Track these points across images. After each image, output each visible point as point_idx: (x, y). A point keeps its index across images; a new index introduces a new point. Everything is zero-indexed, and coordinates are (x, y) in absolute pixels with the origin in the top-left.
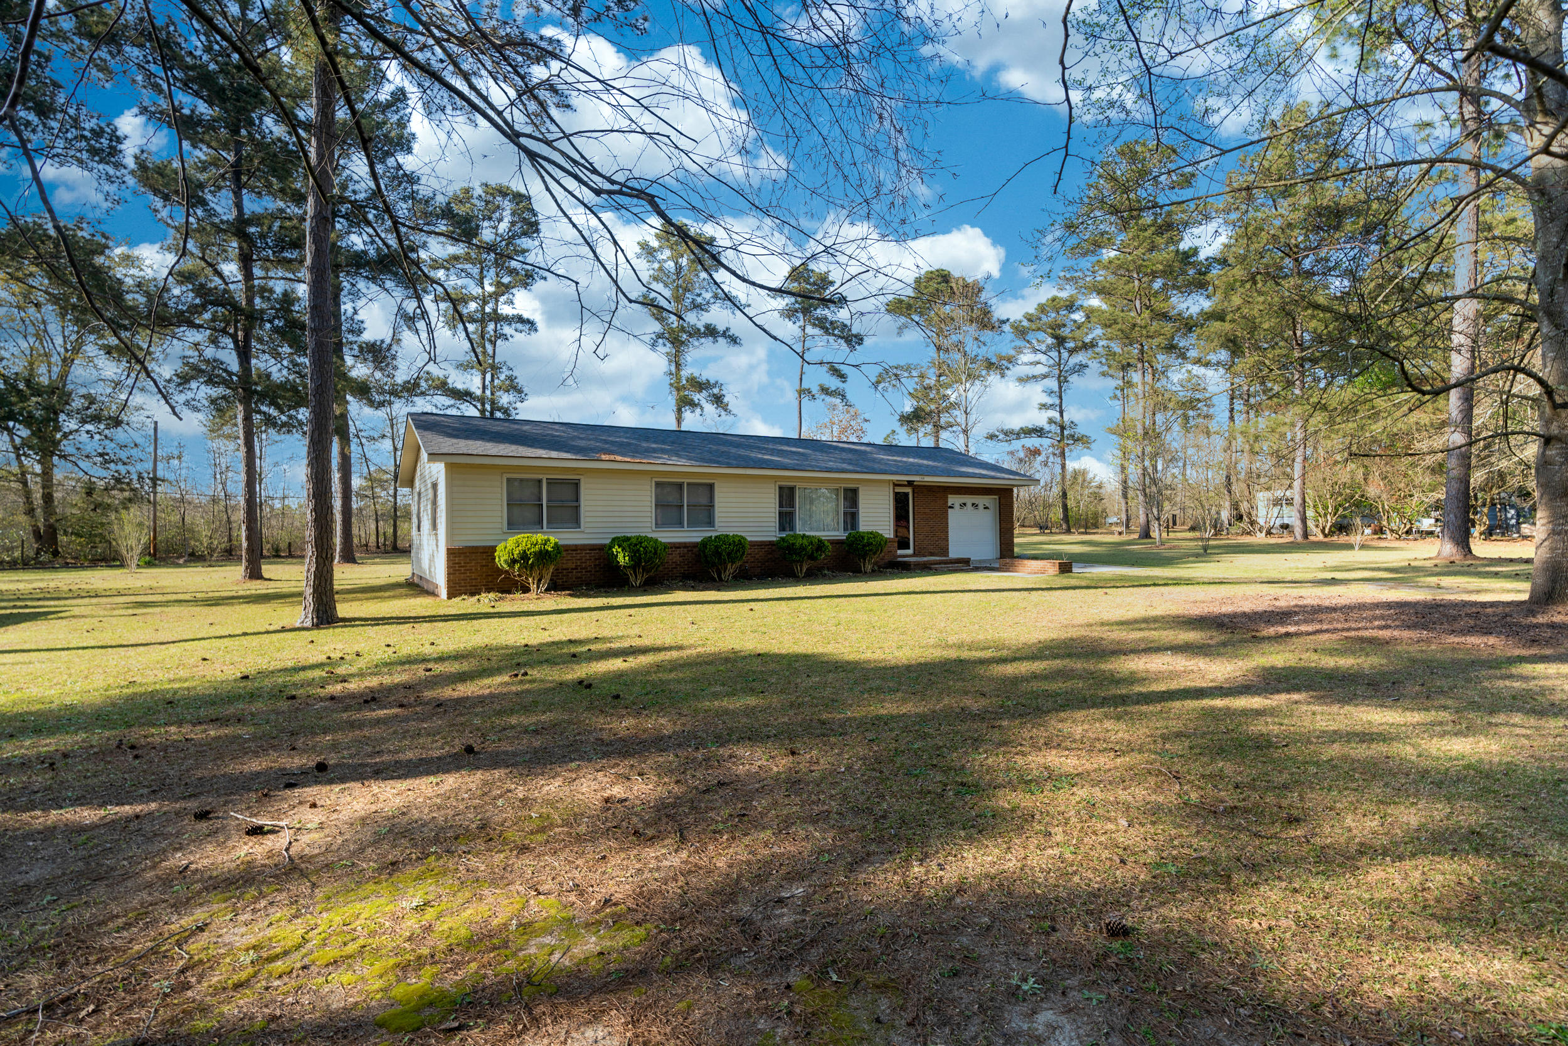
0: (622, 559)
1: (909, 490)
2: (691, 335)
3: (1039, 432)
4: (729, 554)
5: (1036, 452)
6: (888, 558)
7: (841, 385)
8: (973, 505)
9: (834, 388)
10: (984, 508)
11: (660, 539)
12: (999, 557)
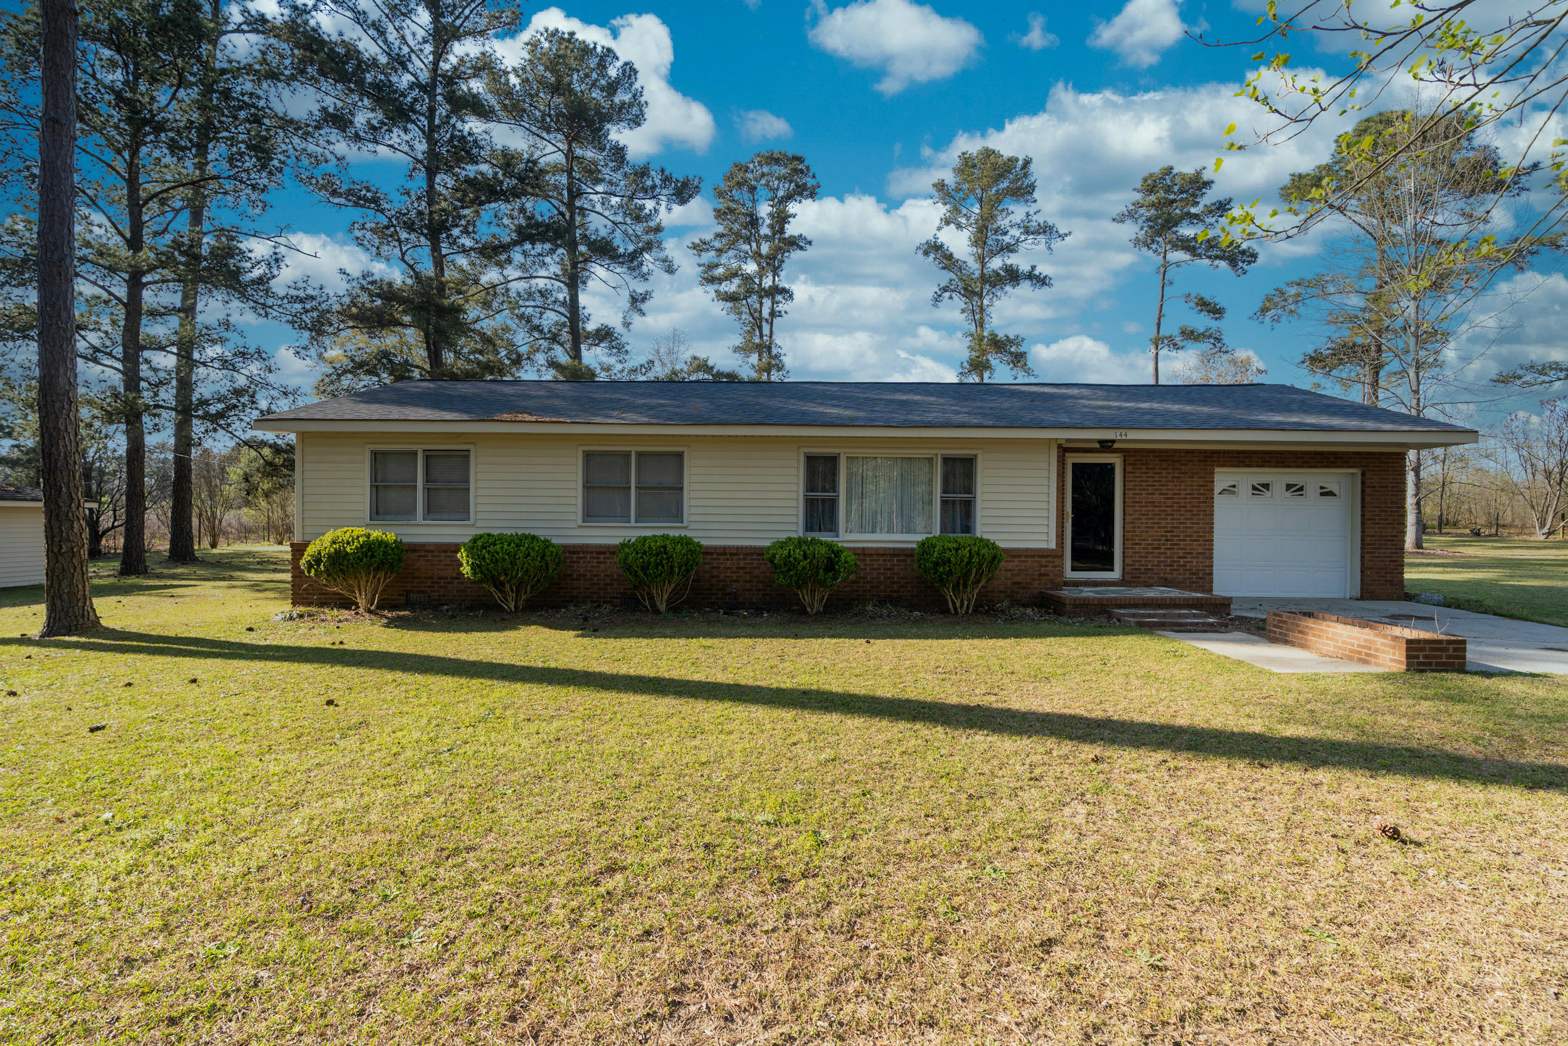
1: (1110, 459)
2: (991, 284)
6: (1037, 588)
7: (1214, 324)
8: (1289, 487)
9: (1202, 330)
10: (1322, 494)
11: (554, 541)
12: (1359, 595)
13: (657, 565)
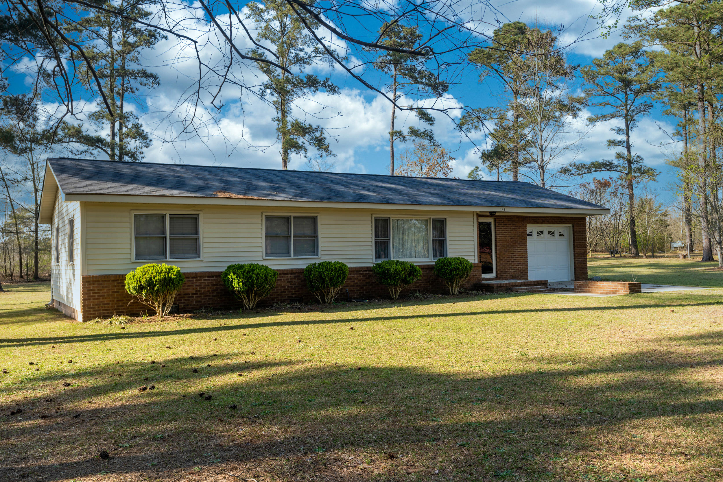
0: (237, 284)
1: (491, 220)
2: (295, 86)
3: (608, 166)
4: (331, 279)
5: (606, 184)
6: (473, 281)
7: (429, 127)
8: (549, 232)
9: (422, 130)
10: (560, 235)
11: (269, 267)
12: (574, 279)
13: (338, 277)
